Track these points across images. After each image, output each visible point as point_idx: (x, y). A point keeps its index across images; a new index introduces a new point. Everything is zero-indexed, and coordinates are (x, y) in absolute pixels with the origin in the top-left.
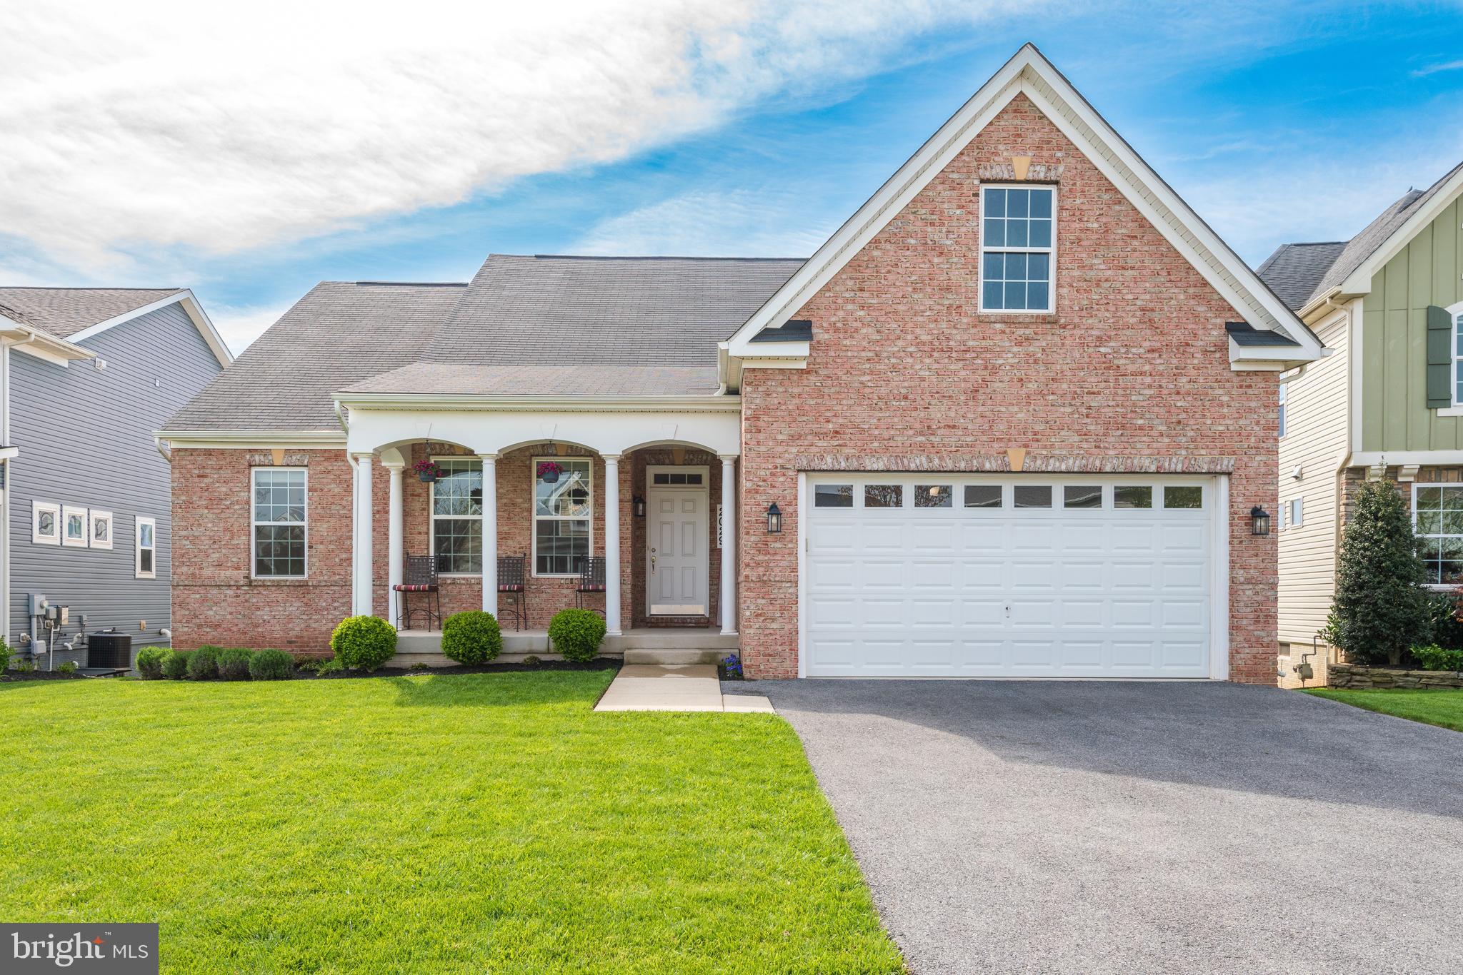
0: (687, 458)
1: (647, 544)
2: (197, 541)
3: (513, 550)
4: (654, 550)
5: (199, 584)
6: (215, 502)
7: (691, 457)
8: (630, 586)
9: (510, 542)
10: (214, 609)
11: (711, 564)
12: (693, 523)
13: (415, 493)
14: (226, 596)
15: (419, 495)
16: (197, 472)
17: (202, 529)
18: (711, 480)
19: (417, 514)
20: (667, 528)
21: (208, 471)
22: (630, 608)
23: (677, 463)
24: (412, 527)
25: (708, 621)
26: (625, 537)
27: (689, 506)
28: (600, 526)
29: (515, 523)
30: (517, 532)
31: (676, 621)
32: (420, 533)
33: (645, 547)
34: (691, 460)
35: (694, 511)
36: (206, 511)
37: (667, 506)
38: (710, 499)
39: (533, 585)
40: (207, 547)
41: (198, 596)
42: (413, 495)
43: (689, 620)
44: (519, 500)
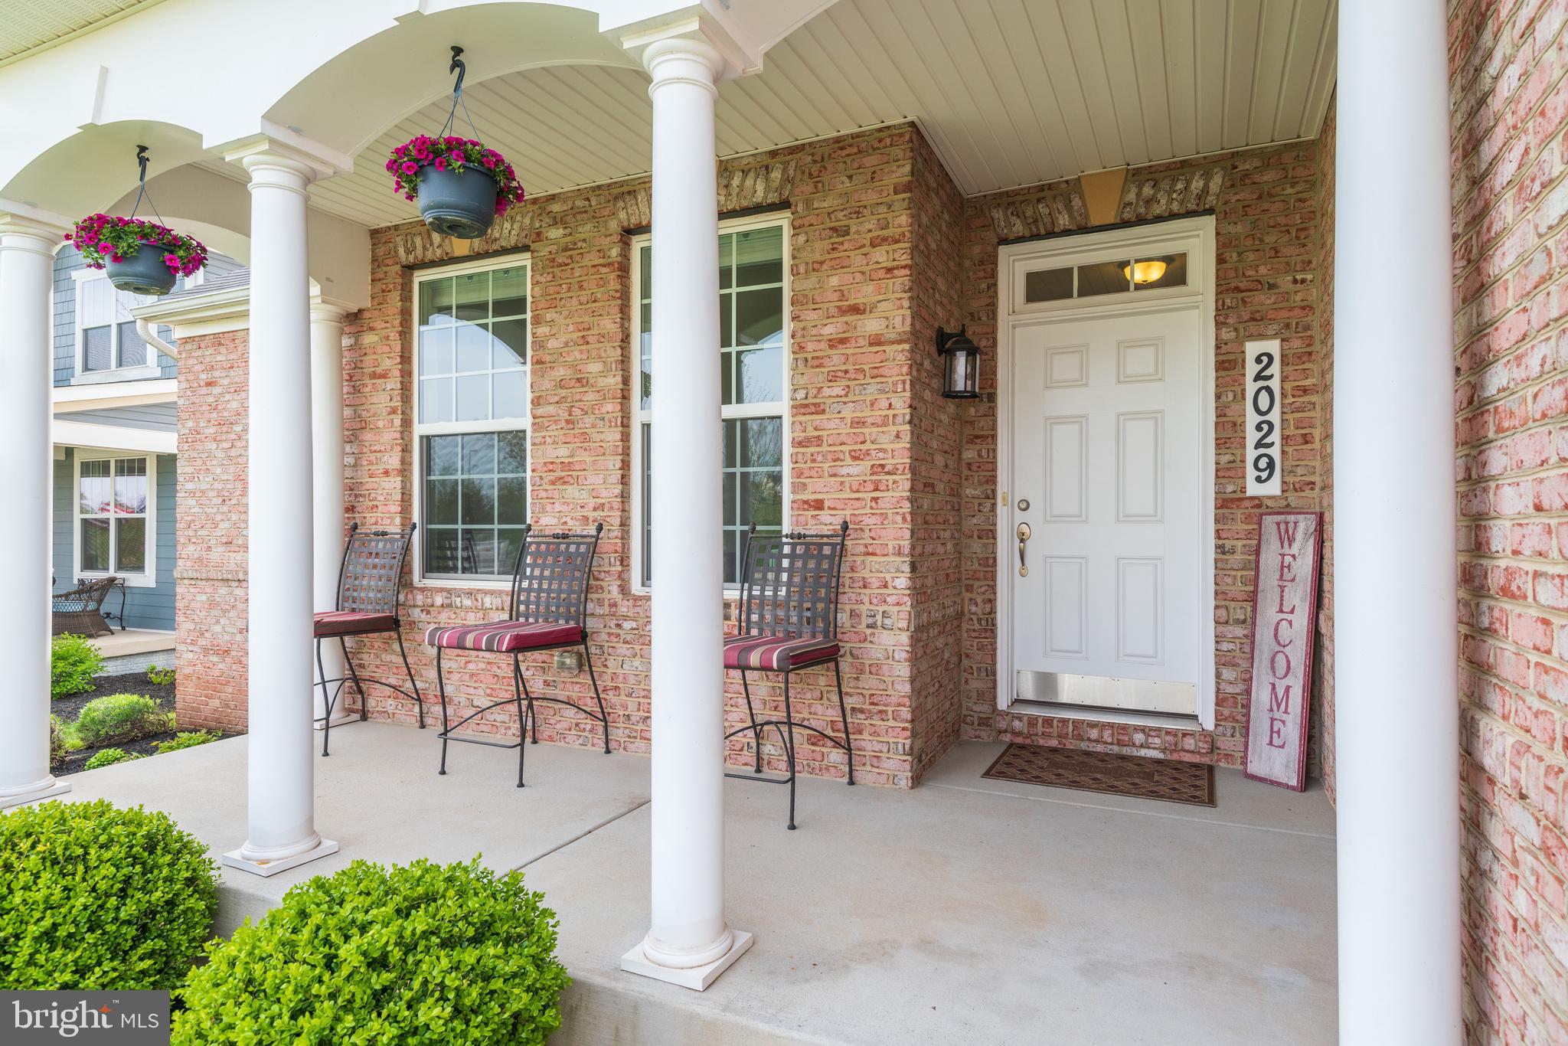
0: (1131, 196)
1: (1002, 487)
2: (204, 501)
3: (580, 513)
4: (1025, 506)
5: (204, 576)
6: (225, 429)
7: (1147, 191)
8: (905, 638)
9: (572, 491)
10: (222, 621)
11: (1220, 549)
12: (1156, 417)
13: (379, 370)
14: (236, 600)
15: (384, 376)
16: (203, 376)
17: (209, 479)
18: (1220, 260)
19: (381, 424)
20: (1065, 436)
21: (217, 374)
22: (906, 713)
23: (1095, 221)
24: (372, 457)
25: (1213, 748)
26: (889, 463)
27: (1139, 361)
28: (811, 433)
29: (585, 437)
30: (589, 459)
31: (1094, 734)
32: (386, 473)
33: (992, 496)
34: (1149, 202)
35: (1157, 376)
36: (214, 446)
37: (1065, 367)
38: (1219, 324)
39: (626, 618)
40: (215, 510)
41: (204, 598)
42: (374, 376)
43: (1139, 738)
44: (594, 367)
